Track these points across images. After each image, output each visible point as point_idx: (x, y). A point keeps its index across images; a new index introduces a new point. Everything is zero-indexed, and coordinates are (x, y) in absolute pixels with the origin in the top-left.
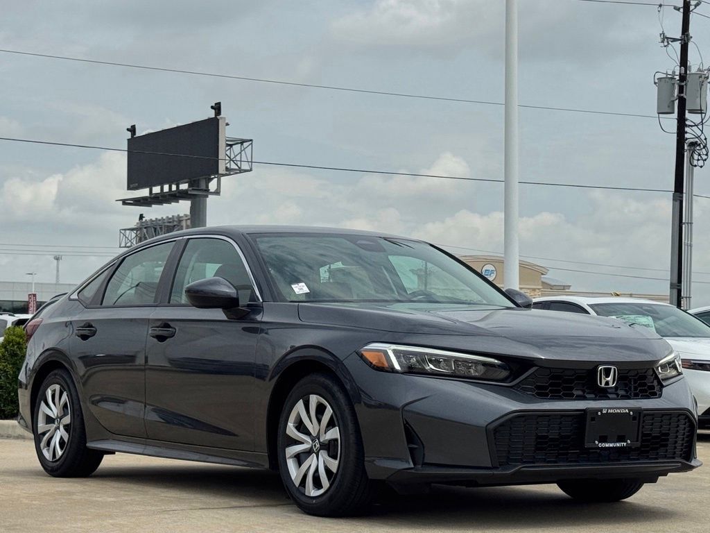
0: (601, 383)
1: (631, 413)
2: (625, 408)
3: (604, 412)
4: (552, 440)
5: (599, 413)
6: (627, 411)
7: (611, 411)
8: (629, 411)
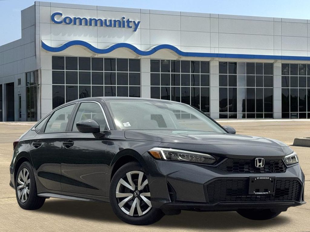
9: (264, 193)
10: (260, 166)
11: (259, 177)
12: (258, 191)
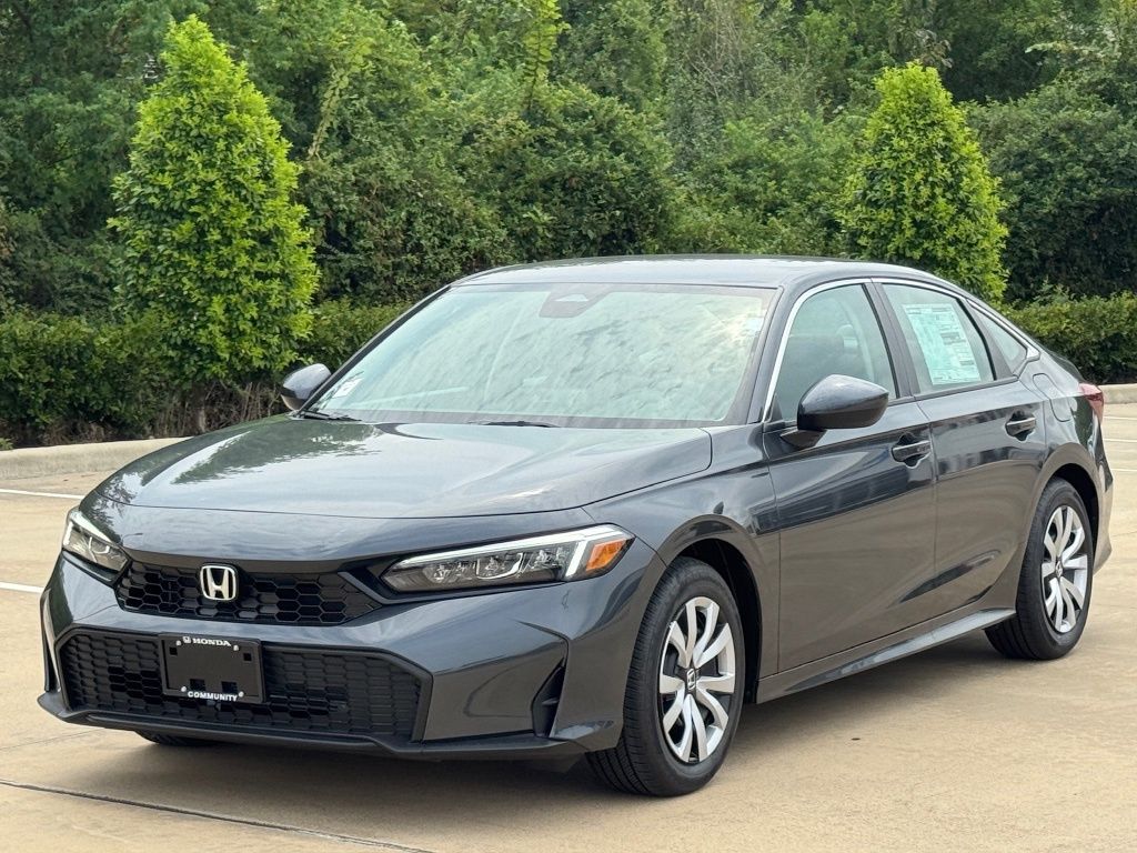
0: (208, 594)
1: (236, 648)
2: (223, 638)
3: (187, 641)
4: (131, 676)
5: (178, 643)
6: (226, 643)
7: (197, 641)
8: (233, 643)
9: (223, 697)
10: (219, 594)
11: (192, 636)
12: (196, 685)
